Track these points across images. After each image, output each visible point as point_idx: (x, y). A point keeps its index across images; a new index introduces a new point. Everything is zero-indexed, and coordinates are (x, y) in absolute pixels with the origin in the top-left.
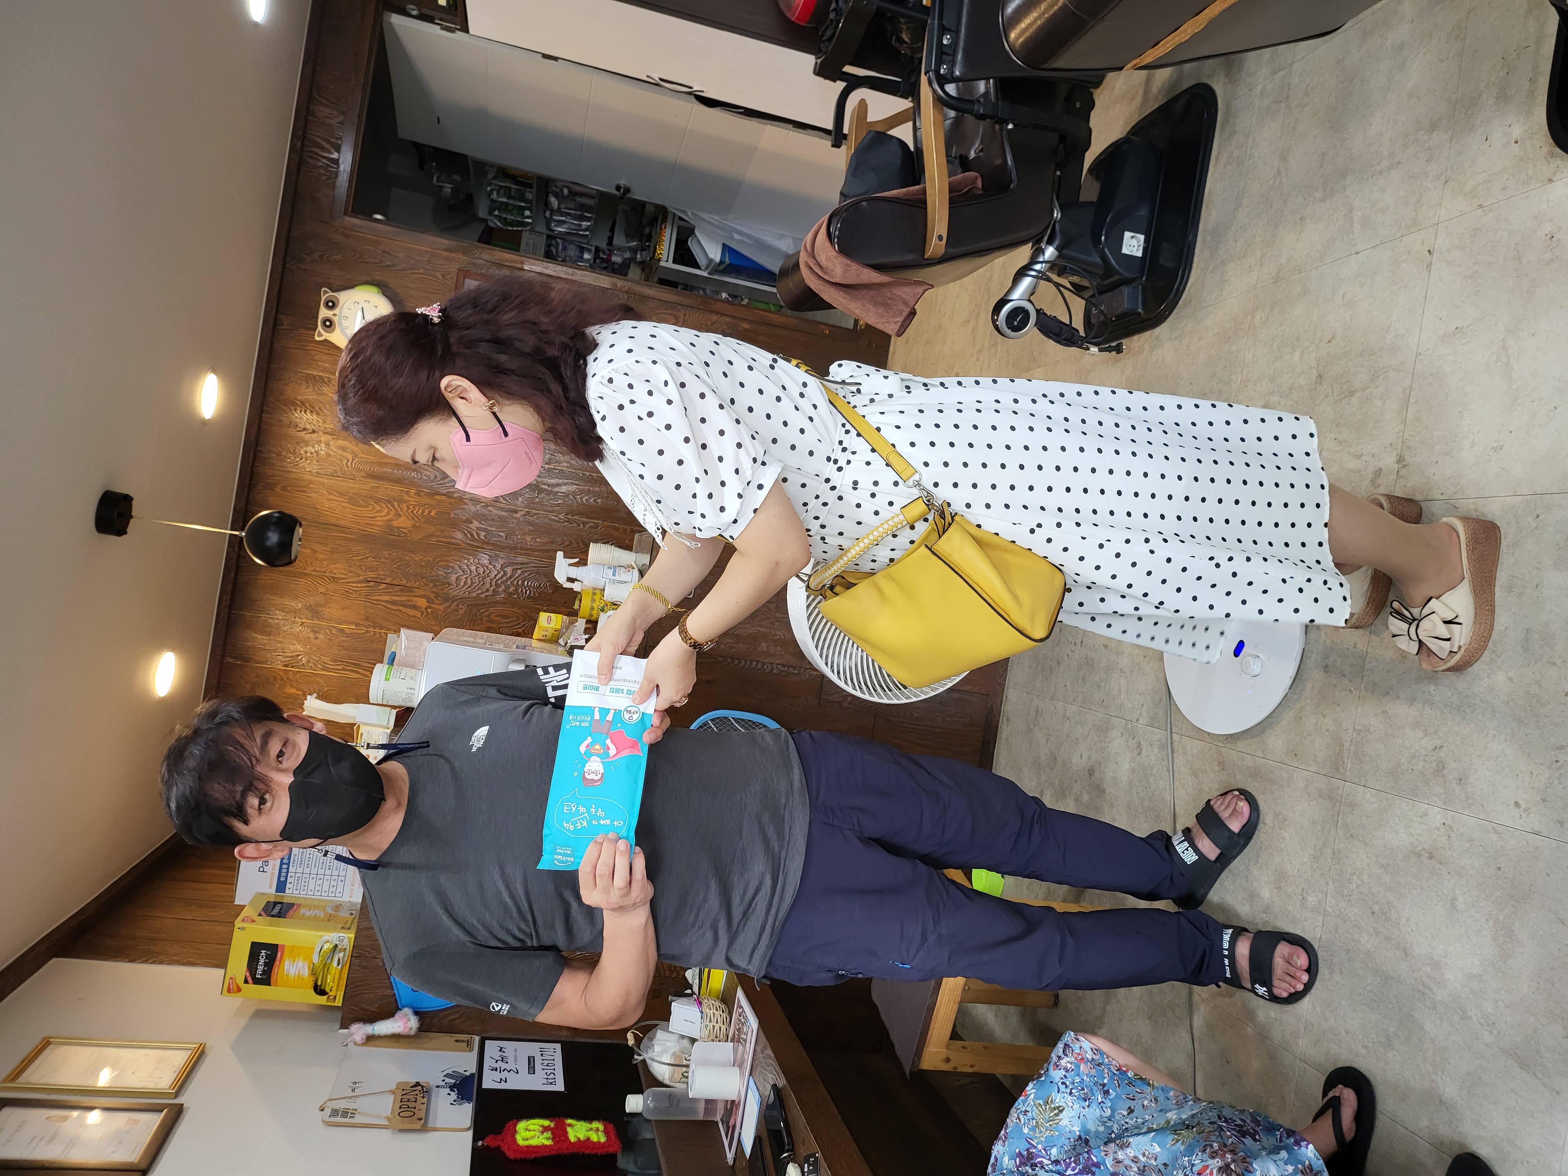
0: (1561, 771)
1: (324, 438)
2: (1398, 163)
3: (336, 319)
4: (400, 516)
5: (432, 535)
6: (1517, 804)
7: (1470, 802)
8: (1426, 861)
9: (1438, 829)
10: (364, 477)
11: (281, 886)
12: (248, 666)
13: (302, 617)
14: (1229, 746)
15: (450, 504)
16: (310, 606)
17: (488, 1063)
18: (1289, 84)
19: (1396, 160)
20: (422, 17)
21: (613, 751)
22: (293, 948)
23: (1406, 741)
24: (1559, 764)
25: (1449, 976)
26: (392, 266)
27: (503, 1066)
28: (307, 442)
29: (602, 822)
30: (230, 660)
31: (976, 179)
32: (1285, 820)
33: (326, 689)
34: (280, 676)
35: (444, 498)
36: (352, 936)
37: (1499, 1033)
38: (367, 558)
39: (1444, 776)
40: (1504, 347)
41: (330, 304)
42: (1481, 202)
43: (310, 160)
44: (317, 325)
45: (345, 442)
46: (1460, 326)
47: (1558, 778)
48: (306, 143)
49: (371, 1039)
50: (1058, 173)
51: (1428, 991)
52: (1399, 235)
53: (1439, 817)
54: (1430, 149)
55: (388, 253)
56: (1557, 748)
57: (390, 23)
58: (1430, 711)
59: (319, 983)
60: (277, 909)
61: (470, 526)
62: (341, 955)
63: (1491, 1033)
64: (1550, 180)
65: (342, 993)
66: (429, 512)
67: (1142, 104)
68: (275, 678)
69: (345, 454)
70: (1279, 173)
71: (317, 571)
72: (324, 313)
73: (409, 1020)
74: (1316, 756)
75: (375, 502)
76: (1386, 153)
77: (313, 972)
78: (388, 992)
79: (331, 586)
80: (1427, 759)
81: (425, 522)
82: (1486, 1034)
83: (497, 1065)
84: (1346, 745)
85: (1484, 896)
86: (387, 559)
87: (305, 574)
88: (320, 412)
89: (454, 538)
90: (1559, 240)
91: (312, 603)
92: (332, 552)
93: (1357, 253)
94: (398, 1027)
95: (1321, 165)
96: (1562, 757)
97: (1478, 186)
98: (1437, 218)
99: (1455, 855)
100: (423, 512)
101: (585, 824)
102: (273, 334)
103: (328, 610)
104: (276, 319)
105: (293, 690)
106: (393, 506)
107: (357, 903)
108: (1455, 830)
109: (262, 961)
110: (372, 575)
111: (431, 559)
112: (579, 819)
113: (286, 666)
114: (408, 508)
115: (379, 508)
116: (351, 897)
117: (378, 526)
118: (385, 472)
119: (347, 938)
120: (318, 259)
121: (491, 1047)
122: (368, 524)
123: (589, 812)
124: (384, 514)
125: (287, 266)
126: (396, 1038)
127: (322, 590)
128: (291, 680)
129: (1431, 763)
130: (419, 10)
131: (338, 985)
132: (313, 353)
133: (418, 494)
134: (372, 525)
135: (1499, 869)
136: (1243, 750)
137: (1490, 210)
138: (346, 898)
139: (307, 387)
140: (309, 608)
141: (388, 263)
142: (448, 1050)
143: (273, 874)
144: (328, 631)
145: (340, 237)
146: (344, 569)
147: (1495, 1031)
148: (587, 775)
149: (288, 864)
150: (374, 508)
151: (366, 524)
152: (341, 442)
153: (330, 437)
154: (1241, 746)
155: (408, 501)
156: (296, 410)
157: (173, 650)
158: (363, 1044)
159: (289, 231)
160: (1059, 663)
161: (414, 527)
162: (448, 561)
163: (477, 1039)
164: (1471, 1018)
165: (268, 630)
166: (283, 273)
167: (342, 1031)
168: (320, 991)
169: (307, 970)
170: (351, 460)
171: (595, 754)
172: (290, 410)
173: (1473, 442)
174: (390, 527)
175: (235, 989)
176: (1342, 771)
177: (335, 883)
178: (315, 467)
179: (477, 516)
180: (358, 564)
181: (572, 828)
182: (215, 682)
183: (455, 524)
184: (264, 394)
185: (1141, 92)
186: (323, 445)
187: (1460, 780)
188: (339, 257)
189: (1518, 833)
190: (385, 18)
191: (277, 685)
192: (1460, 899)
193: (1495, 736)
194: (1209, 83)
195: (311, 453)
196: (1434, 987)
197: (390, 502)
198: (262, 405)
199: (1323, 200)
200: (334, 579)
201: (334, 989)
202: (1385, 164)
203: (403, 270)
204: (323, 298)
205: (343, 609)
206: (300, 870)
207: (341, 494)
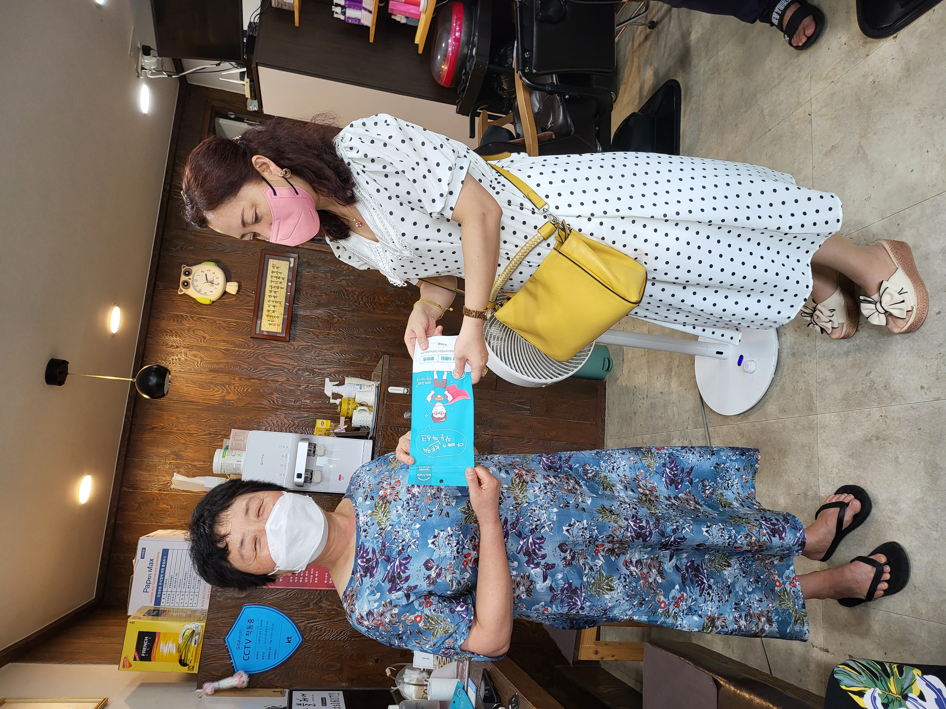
0: (944, 358)
1: (183, 350)
2: (784, 78)
3: (190, 281)
4: (230, 393)
5: (250, 403)
6: (922, 387)
7: (894, 397)
8: (875, 442)
9: (878, 420)
10: (207, 371)
11: (158, 601)
12: (135, 493)
13: (170, 459)
14: (744, 421)
15: (260, 384)
16: (175, 451)
17: (294, 702)
18: (718, 63)
19: (783, 77)
20: (237, 119)
21: (450, 398)
22: (165, 634)
23: (850, 377)
24: (941, 355)
25: (903, 506)
26: (223, 251)
27: (305, 703)
28: (173, 354)
29: (449, 445)
30: (125, 489)
31: (552, 135)
32: (785, 452)
33: (185, 504)
34: (156, 497)
35: (256, 380)
36: (204, 624)
37: (942, 529)
38: (210, 420)
39: (875, 388)
40: (860, 146)
41: (187, 273)
42: (831, 80)
43: (175, 197)
44: (179, 286)
45: (196, 352)
46: (833, 145)
47: (943, 363)
48: (173, 187)
49: (217, 691)
50: (597, 128)
51: (892, 521)
52: (791, 112)
53: (877, 413)
54: (799, 65)
55: (221, 244)
56: (938, 346)
57: (219, 123)
58: (859, 355)
59: (183, 658)
60: (156, 612)
61: (272, 396)
62: (197, 637)
63: (937, 531)
64: (867, 55)
65: (198, 664)
66: (248, 390)
67: (639, 103)
68: (153, 499)
69: (196, 359)
70: (720, 107)
71: (180, 430)
72: (183, 278)
73: (242, 676)
74: (797, 407)
75: (215, 386)
76: (776, 76)
77: (179, 650)
78: (228, 662)
79: (188, 439)
80: (863, 382)
81: (245, 396)
82: (934, 533)
83: (302, 702)
84: (814, 394)
85: (914, 449)
86: (222, 419)
87: (172, 432)
88: (181, 335)
89: (263, 404)
90: (879, 82)
91: (176, 450)
92: (188, 418)
93: (770, 130)
94: (235, 681)
95: (742, 95)
96: (942, 350)
97: (829, 73)
98: (810, 97)
99: (891, 431)
100: (244, 389)
101: (438, 447)
102: (153, 292)
103: (186, 454)
104: (155, 284)
105: (165, 506)
106: (225, 387)
107: (206, 610)
108: (888, 417)
109: (145, 644)
110: (213, 430)
111: (249, 418)
112: (433, 445)
113: (160, 490)
114: (235, 388)
115: (217, 389)
116: (202, 606)
117: (217, 400)
118: (221, 368)
119: (200, 626)
120: (180, 250)
121: (297, 695)
122: (211, 399)
123: (440, 439)
124: (220, 393)
125: (162, 254)
126: (234, 690)
127: (182, 441)
128: (163, 499)
129: (866, 384)
130: (235, 115)
131: (195, 658)
132: (176, 302)
133: (240, 379)
134: (214, 400)
135: (920, 429)
136: (753, 421)
137: (838, 82)
138: (199, 607)
139: (174, 321)
140: (174, 453)
141: (220, 249)
142: (268, 696)
143: (152, 593)
144: (186, 467)
145: (193, 237)
146: (196, 428)
147: (939, 529)
148: (434, 415)
149: (162, 586)
150: (214, 390)
151: (209, 399)
152: (193, 352)
153: (187, 350)
154: (752, 418)
155: (235, 384)
156: (167, 335)
157: (89, 473)
158: (212, 695)
159: (163, 235)
160: (635, 413)
161: (238, 399)
162: (259, 419)
163: (287, 691)
164: (922, 527)
165: (149, 468)
166: (159, 259)
167: (198, 690)
168: (183, 663)
169: (174, 648)
170: (200, 362)
171: (439, 401)
172: (163, 335)
173: (854, 201)
174: (224, 400)
175: (128, 665)
176: (814, 409)
177: (191, 597)
178: (178, 368)
179: (277, 390)
180: (204, 424)
181: (429, 451)
182: (116, 503)
183: (262, 396)
184: (148, 327)
185: (638, 97)
186: (183, 355)
187: (886, 386)
188: (192, 248)
189: (926, 404)
190: (216, 121)
191: (155, 503)
192: (900, 456)
193: (901, 354)
194: (674, 79)
195: (176, 360)
196: (895, 516)
197: (223, 385)
198: (147, 333)
199: (746, 111)
200: (190, 435)
201: (193, 661)
202: (777, 81)
203: (230, 252)
204: (183, 270)
205: (195, 452)
206: (170, 590)
207: (194, 383)
